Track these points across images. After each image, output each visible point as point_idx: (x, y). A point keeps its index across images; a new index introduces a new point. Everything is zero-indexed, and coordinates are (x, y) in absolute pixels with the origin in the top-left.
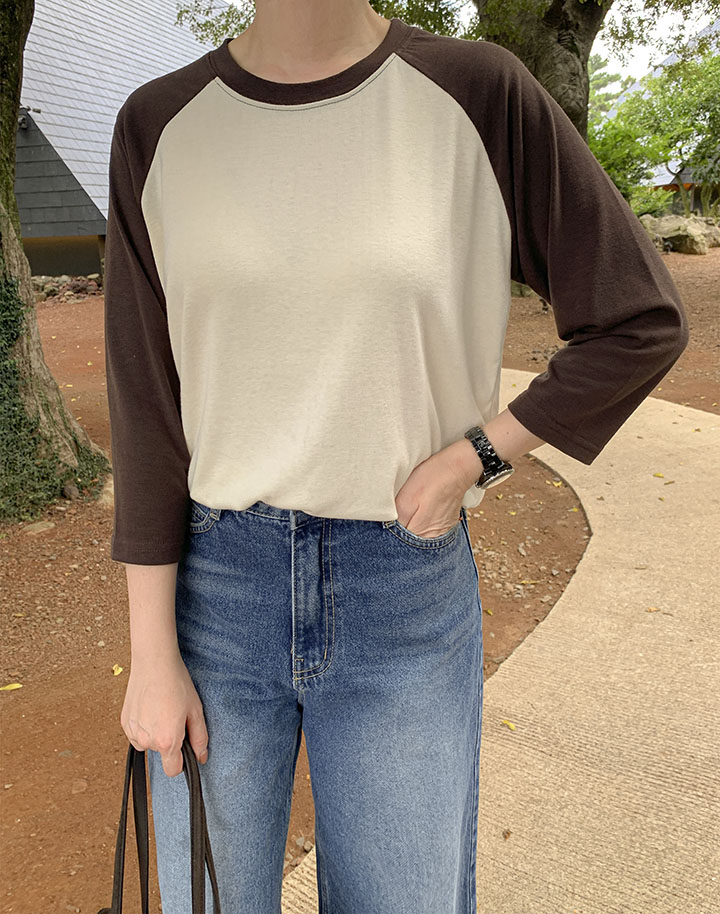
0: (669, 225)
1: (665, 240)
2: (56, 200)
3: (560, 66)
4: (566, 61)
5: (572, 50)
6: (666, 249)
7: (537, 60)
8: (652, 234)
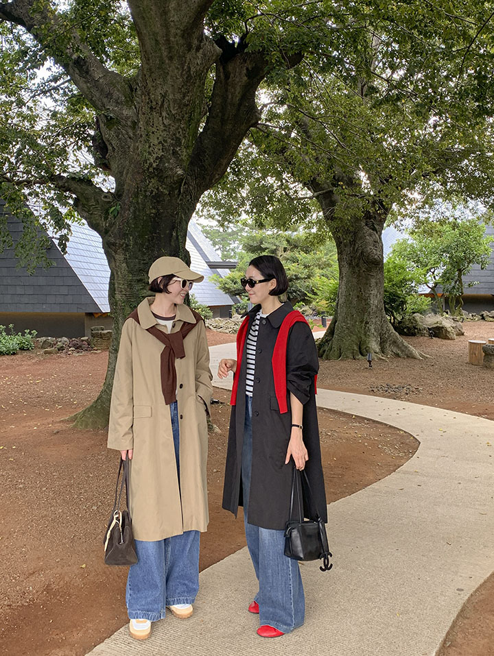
0: (431, 320)
1: (429, 329)
3: (368, 237)
4: (370, 235)
5: (373, 230)
6: (431, 335)
7: (355, 233)
8: (421, 325)
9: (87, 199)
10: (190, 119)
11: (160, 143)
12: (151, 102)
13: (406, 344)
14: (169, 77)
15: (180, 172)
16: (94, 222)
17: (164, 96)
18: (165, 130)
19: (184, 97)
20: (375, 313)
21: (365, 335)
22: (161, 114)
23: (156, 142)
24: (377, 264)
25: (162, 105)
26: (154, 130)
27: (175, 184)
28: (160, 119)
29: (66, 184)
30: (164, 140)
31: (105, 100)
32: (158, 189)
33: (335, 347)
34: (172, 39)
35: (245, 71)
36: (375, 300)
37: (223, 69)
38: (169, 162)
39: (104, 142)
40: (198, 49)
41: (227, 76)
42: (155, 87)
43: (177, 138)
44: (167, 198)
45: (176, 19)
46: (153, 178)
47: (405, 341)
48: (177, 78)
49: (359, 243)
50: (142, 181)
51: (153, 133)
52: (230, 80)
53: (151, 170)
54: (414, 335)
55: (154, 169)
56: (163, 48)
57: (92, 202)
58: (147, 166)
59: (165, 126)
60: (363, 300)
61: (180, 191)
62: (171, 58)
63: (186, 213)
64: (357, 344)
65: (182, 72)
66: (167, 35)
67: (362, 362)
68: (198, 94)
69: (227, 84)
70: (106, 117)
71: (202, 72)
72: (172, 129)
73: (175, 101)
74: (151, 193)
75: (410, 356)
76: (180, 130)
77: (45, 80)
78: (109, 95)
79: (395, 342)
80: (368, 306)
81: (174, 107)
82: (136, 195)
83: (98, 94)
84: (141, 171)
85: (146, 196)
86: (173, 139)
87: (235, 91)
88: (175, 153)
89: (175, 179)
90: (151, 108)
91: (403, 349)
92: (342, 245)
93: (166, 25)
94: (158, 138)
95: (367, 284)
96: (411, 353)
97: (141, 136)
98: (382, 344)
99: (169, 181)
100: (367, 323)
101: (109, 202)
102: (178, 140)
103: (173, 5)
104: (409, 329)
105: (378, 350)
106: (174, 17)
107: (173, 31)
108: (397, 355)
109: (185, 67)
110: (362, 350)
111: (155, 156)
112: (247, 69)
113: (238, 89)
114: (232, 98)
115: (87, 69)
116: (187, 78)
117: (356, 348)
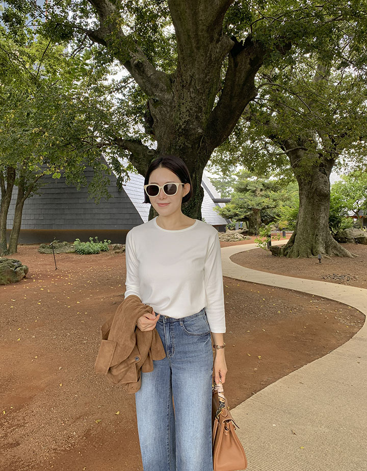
0: (356, 233)
1: (355, 239)
2: (127, 216)
3: (320, 179)
4: (323, 178)
5: (324, 174)
6: (356, 243)
7: (312, 177)
8: (349, 237)
9: (138, 154)
10: (210, 93)
11: (188, 110)
12: (183, 82)
13: (342, 248)
14: (196, 63)
15: (200, 131)
16: (142, 170)
17: (192, 77)
18: (191, 101)
19: (206, 76)
20: (323, 229)
21: (315, 243)
22: (189, 90)
23: (185, 110)
24: (326, 196)
25: (190, 84)
26: (184, 101)
27: (196, 140)
28: (189, 93)
29: (125, 144)
30: (190, 109)
31: (154, 90)
32: (184, 144)
33: (295, 250)
34: (200, 33)
35: (249, 61)
36: (323, 220)
37: (234, 60)
38: (193, 124)
39: (151, 116)
40: (218, 41)
41: (236, 65)
42: (186, 71)
43: (199, 106)
44: (190, 150)
45: (203, 18)
46: (181, 136)
47: (342, 246)
48: (202, 63)
49: (314, 183)
50: (174, 139)
51: (183, 104)
52: (238, 67)
53: (180, 130)
54: (345, 242)
55: (182, 129)
56: (193, 41)
57: (141, 156)
58: (177, 127)
59: (191, 98)
60: (315, 220)
61: (199, 145)
62: (198, 48)
63: (202, 163)
64: (309, 248)
65: (206, 57)
66: (197, 30)
67: (314, 259)
68: (216, 75)
69: (235, 70)
70: (154, 100)
71: (220, 58)
72: (197, 100)
73: (199, 79)
74: (180, 147)
75: (346, 256)
76: (202, 101)
77: (119, 81)
78: (157, 86)
79: (335, 247)
80: (318, 224)
81: (198, 84)
82: (169, 149)
83: (149, 86)
84: (174, 131)
85: (176, 149)
86: (196, 108)
87: (241, 75)
88: (197, 117)
89: (197, 136)
90: (183, 86)
91: (341, 251)
92: (302, 185)
93: (196, 24)
94: (186, 107)
95: (319, 210)
96: (346, 254)
97: (175, 107)
98: (327, 248)
99: (193, 137)
100: (317, 235)
101: (152, 155)
102: (200, 108)
103: (201, 7)
104: (342, 238)
105: (324, 252)
106: (202, 17)
107: (201, 27)
108: (337, 255)
109: (208, 54)
110: (313, 252)
111: (183, 120)
112: (250, 59)
113: (243, 74)
114: (238, 80)
115: (143, 70)
116: (209, 62)
117: (309, 251)
